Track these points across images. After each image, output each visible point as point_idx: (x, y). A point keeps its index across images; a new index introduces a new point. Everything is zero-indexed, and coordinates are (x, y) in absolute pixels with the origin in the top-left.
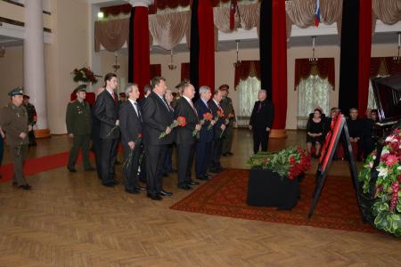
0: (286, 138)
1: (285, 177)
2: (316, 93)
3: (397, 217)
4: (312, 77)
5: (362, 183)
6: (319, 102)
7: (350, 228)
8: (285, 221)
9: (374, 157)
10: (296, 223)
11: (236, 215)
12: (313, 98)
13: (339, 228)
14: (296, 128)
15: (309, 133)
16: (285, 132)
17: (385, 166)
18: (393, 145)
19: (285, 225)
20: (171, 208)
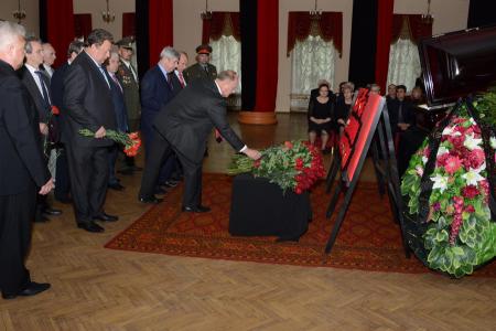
0: (276, 123)
1: (289, 189)
2: (316, 61)
3: (459, 251)
4: (311, 37)
5: (407, 198)
6: (321, 73)
7: (389, 267)
8: (291, 260)
9: (425, 160)
10: (308, 264)
11: (215, 253)
12: (313, 69)
13: (374, 269)
14: (288, 110)
15: (312, 119)
16: (275, 117)
17: (442, 173)
18: (454, 140)
19: (292, 268)
20: (106, 246)
